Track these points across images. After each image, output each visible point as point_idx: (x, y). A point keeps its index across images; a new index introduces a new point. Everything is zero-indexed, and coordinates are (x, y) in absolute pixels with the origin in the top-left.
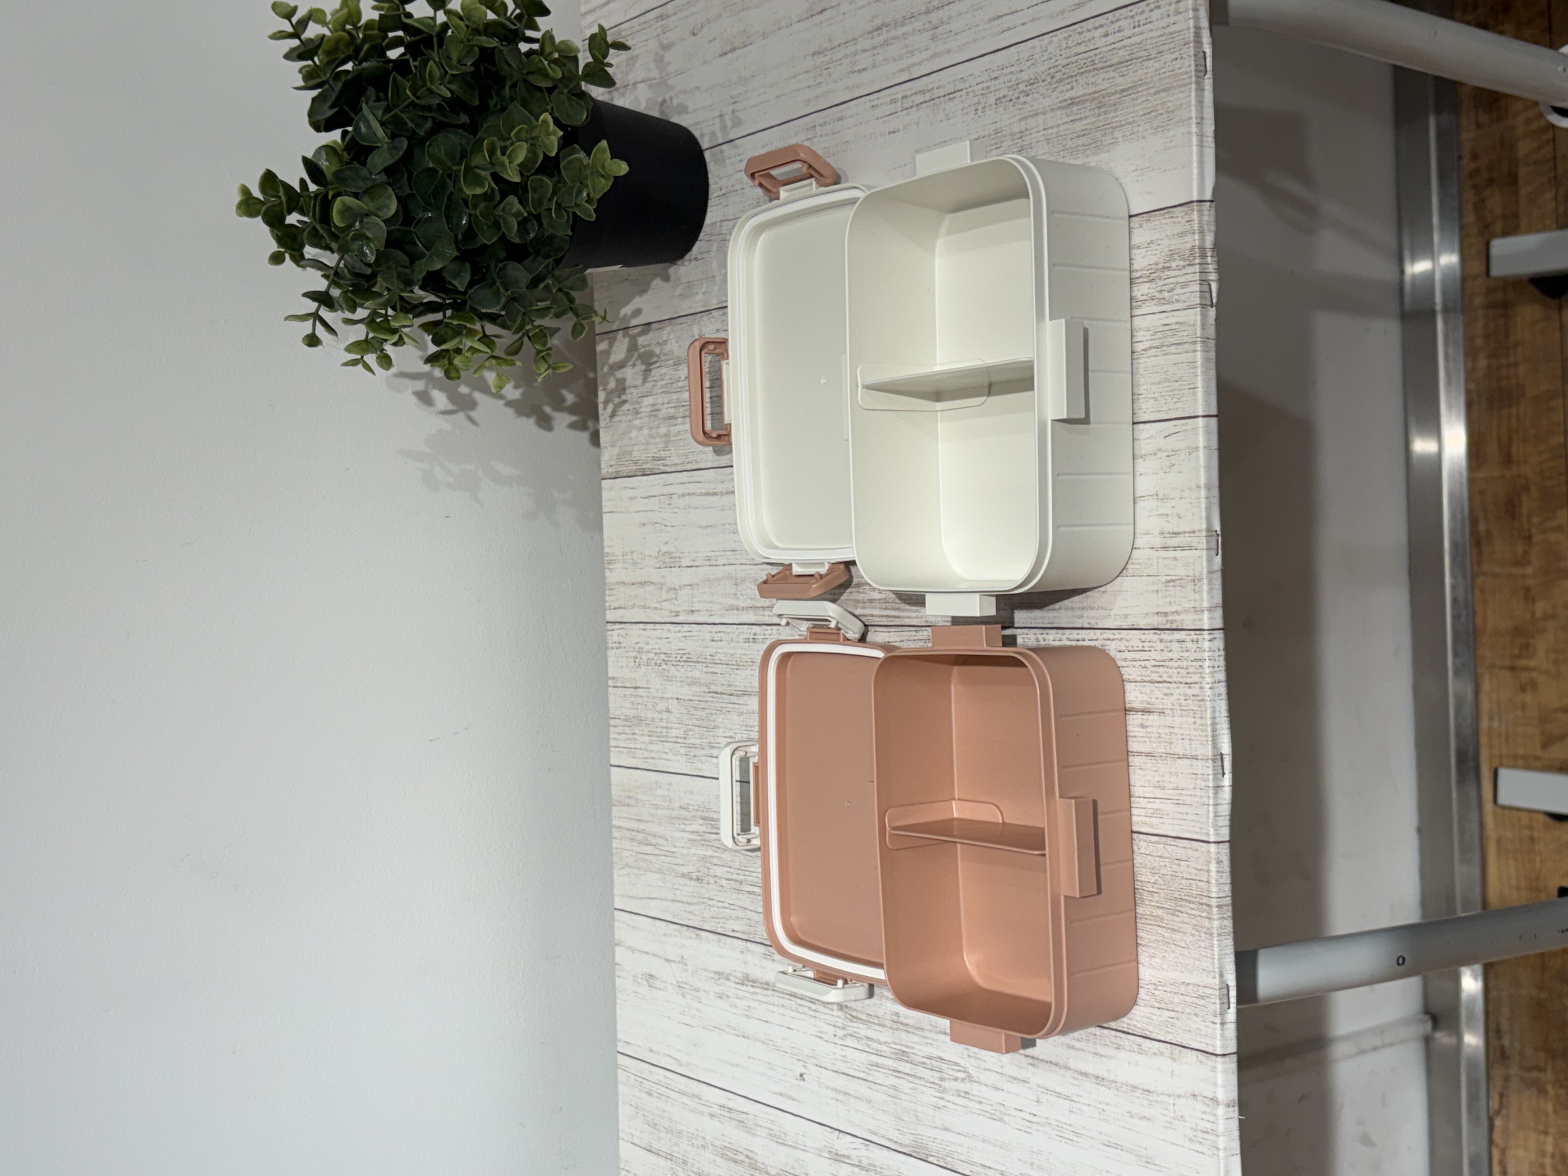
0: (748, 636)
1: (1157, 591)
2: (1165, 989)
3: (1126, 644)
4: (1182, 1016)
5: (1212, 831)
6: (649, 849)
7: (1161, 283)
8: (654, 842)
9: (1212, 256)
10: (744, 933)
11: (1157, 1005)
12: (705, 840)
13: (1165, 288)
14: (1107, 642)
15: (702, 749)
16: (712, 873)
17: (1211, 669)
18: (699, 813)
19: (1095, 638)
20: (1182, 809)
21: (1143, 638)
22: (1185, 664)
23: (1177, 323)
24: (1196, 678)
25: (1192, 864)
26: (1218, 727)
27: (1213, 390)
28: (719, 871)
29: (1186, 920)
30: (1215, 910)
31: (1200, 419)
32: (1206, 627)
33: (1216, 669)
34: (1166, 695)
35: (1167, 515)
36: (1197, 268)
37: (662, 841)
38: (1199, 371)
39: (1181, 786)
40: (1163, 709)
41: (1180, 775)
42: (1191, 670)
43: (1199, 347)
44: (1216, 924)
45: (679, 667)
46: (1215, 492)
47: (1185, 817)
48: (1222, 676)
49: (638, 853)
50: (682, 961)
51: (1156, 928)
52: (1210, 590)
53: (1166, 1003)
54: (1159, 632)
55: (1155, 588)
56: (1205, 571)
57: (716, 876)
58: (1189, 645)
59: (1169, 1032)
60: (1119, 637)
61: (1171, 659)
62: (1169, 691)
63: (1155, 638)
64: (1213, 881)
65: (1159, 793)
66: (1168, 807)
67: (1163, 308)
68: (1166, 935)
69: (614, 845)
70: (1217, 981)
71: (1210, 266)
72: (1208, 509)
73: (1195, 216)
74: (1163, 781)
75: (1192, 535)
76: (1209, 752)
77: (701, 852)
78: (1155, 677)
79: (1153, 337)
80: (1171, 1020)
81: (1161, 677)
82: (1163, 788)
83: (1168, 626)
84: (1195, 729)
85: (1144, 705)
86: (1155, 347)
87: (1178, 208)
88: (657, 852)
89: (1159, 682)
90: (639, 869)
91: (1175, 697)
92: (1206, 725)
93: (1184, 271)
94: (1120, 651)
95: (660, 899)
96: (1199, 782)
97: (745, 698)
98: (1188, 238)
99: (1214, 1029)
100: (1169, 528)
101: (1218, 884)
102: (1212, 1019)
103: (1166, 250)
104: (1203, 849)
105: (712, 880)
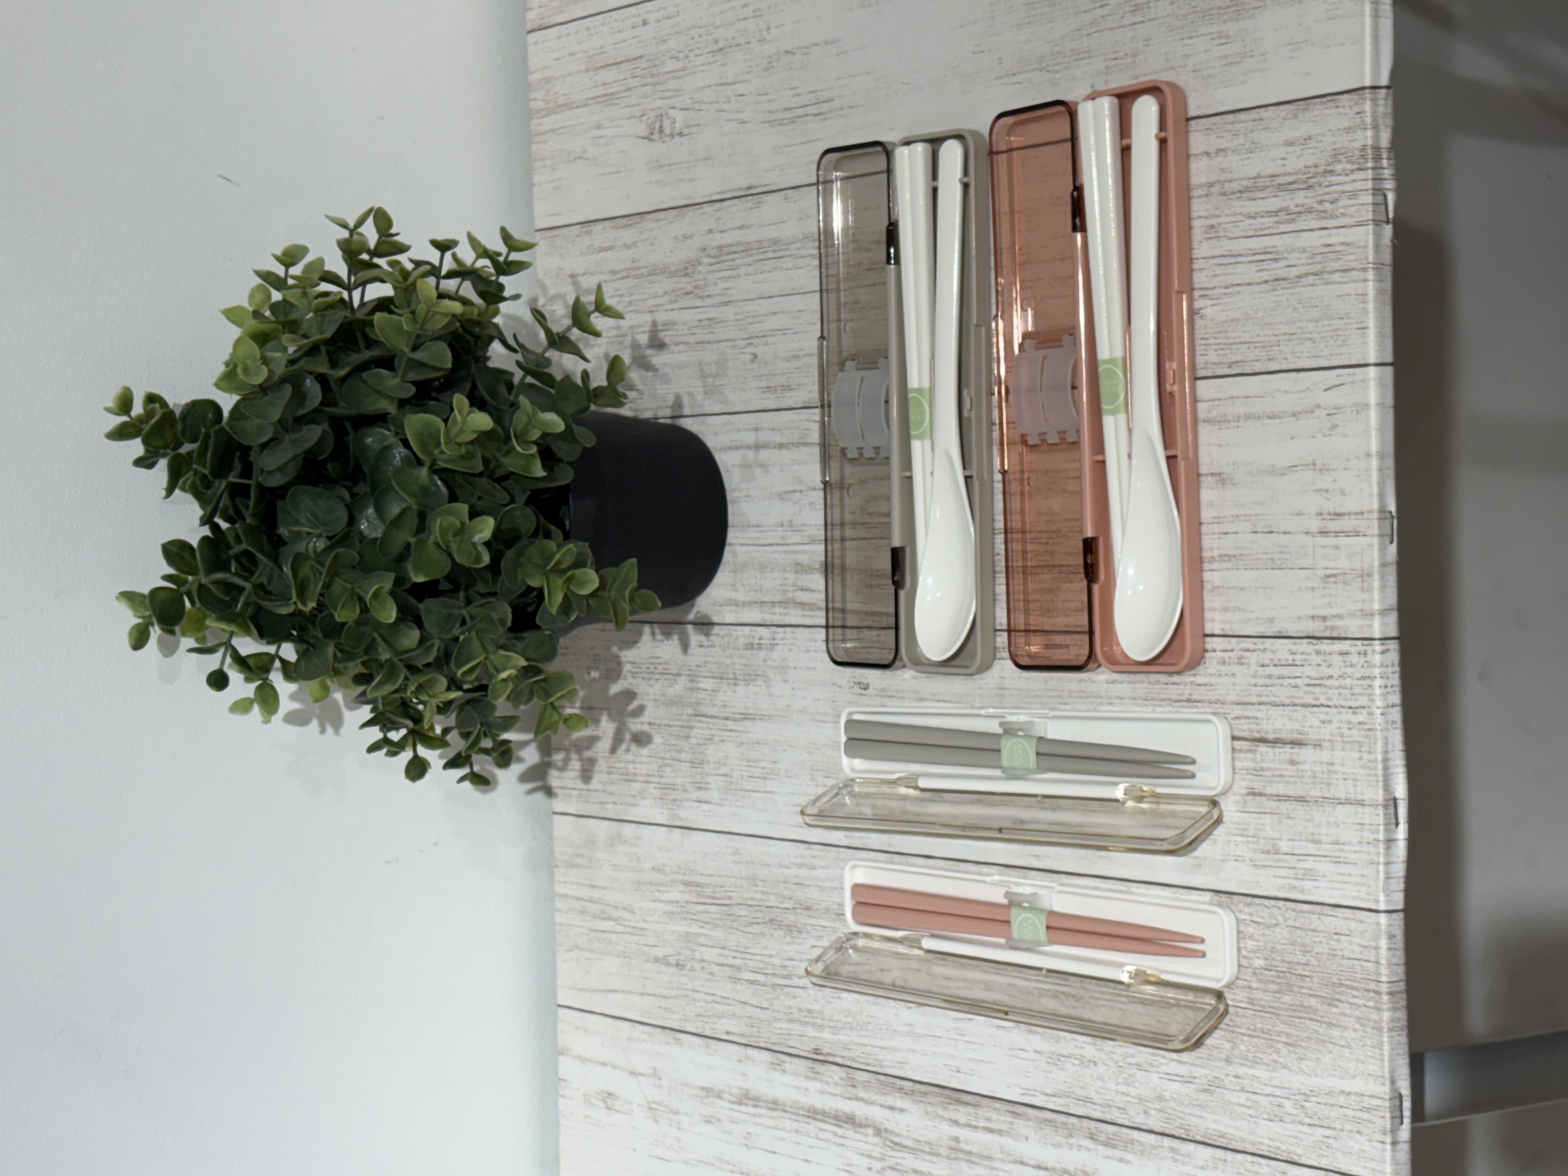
0: (752, 640)
1: (1313, 589)
2: (1319, 1100)
3: (1271, 656)
4: (1341, 1134)
5: (1382, 897)
6: (608, 925)
7: (1322, 191)
8: (614, 914)
9: (1389, 159)
10: (742, 1035)
11: (1308, 1121)
12: (688, 913)
13: (1326, 197)
14: (1246, 654)
15: (685, 790)
16: (697, 955)
17: (1383, 690)
18: (680, 877)
19: (1229, 647)
20: (1343, 869)
21: (1294, 648)
22: (1348, 682)
23: (1342, 244)
24: (1363, 701)
25: (1356, 940)
26: (1391, 763)
27: (1389, 331)
28: (708, 954)
29: (1348, 1011)
30: (1385, 998)
31: (1372, 368)
32: (1377, 636)
33: (1389, 689)
34: (1324, 722)
35: (1327, 491)
36: (1370, 174)
37: (624, 914)
38: (1371, 306)
39: (1342, 840)
40: (1319, 740)
41: (1341, 826)
42: (1357, 690)
43: (1370, 275)
44: (1386, 1016)
45: (652, 682)
46: (1390, 462)
47: (1347, 879)
48: (1396, 698)
49: (591, 930)
50: (655, 1074)
51: (1308, 1022)
52: (1383, 588)
53: (1319, 1118)
54: (1314, 641)
55: (1310, 584)
56: (1376, 563)
57: (703, 961)
58: (1354, 658)
59: (1323, 1156)
60: (1262, 647)
61: (1331, 677)
62: (1327, 718)
63: (1310, 648)
64: (1383, 961)
65: (1312, 849)
66: (1324, 867)
67: (1324, 224)
68: (1320, 1030)
69: (557, 920)
70: (1387, 1089)
71: (1386, 171)
72: (1381, 484)
73: (1368, 106)
74: (1319, 834)
75: (1359, 517)
76: (1380, 796)
77: (682, 928)
78: (1309, 700)
79: (1311, 261)
80: (1326, 1140)
81: (1317, 699)
82: (1318, 842)
83: (1327, 634)
84: (1361, 767)
85: (1295, 736)
86: (1312, 274)
87: (1346, 96)
88: (619, 928)
89: (1314, 706)
90: (593, 951)
91: (1335, 725)
92: (1376, 761)
93: (1353, 177)
94: (1263, 666)
95: (623, 992)
96: (1365, 834)
97: (747, 723)
98: (1359, 134)
99: (1384, 1150)
100: (1330, 507)
101: (1390, 964)
102: (1381, 1137)
103: (1329, 148)
104: (1371, 921)
105: (697, 966)
